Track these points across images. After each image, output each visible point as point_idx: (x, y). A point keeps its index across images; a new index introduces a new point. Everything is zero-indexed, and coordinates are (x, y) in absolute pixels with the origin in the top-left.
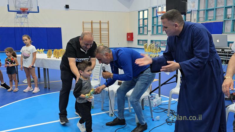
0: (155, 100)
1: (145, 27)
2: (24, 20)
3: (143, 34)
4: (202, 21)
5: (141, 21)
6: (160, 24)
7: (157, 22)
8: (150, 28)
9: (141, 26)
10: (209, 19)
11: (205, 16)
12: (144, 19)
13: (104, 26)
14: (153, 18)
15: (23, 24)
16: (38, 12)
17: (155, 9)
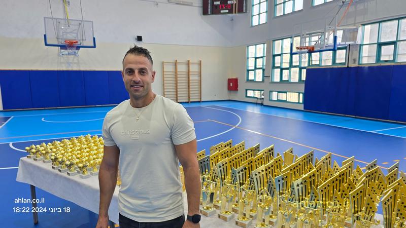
1: (259, 70)
2: (73, 60)
4: (368, 63)
6: (287, 66)
7: (281, 63)
8: (268, 72)
10: (383, 59)
11: (374, 55)
12: (256, 58)
13: (194, 68)
14: (274, 56)
15: (71, 65)
16: (95, 47)
17: (277, 43)
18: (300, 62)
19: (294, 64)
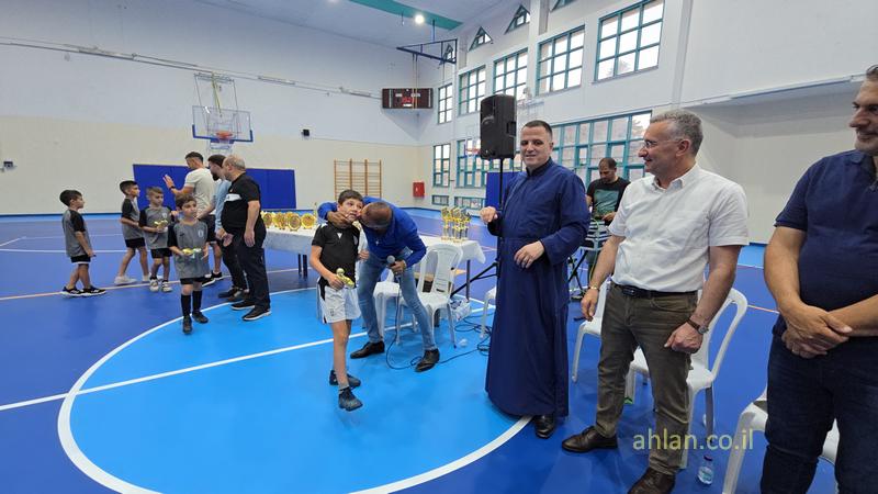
1: (445, 174)
3: (440, 185)
5: (438, 163)
6: (470, 169)
7: (466, 166)
8: (453, 176)
9: (439, 171)
12: (443, 160)
13: (373, 170)
14: (459, 158)
16: (251, 141)
17: (462, 144)
18: (483, 166)
19: (478, 167)
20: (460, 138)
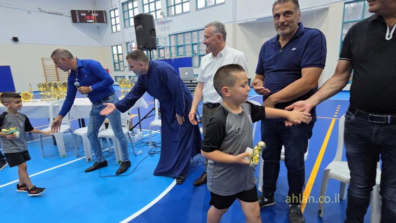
0: (136, 136)
1: (121, 63)
3: (119, 70)
4: (174, 57)
5: (116, 57)
9: (117, 61)
10: (180, 54)
11: (176, 52)
17: (129, 44)
20: (127, 41)
